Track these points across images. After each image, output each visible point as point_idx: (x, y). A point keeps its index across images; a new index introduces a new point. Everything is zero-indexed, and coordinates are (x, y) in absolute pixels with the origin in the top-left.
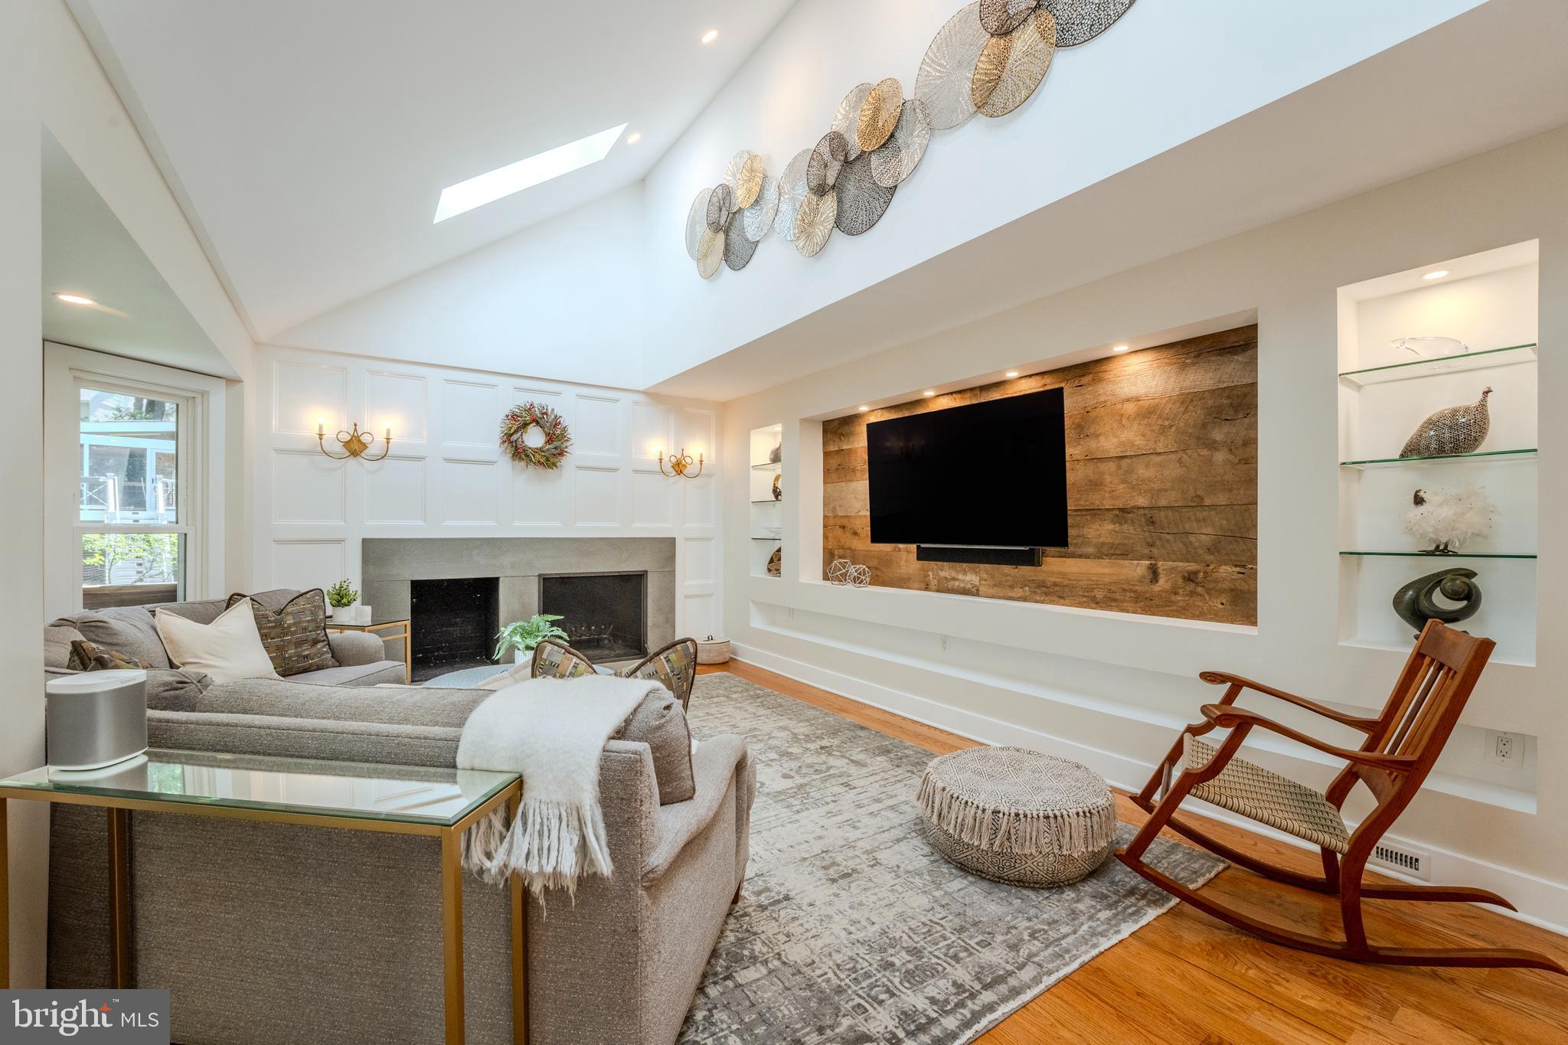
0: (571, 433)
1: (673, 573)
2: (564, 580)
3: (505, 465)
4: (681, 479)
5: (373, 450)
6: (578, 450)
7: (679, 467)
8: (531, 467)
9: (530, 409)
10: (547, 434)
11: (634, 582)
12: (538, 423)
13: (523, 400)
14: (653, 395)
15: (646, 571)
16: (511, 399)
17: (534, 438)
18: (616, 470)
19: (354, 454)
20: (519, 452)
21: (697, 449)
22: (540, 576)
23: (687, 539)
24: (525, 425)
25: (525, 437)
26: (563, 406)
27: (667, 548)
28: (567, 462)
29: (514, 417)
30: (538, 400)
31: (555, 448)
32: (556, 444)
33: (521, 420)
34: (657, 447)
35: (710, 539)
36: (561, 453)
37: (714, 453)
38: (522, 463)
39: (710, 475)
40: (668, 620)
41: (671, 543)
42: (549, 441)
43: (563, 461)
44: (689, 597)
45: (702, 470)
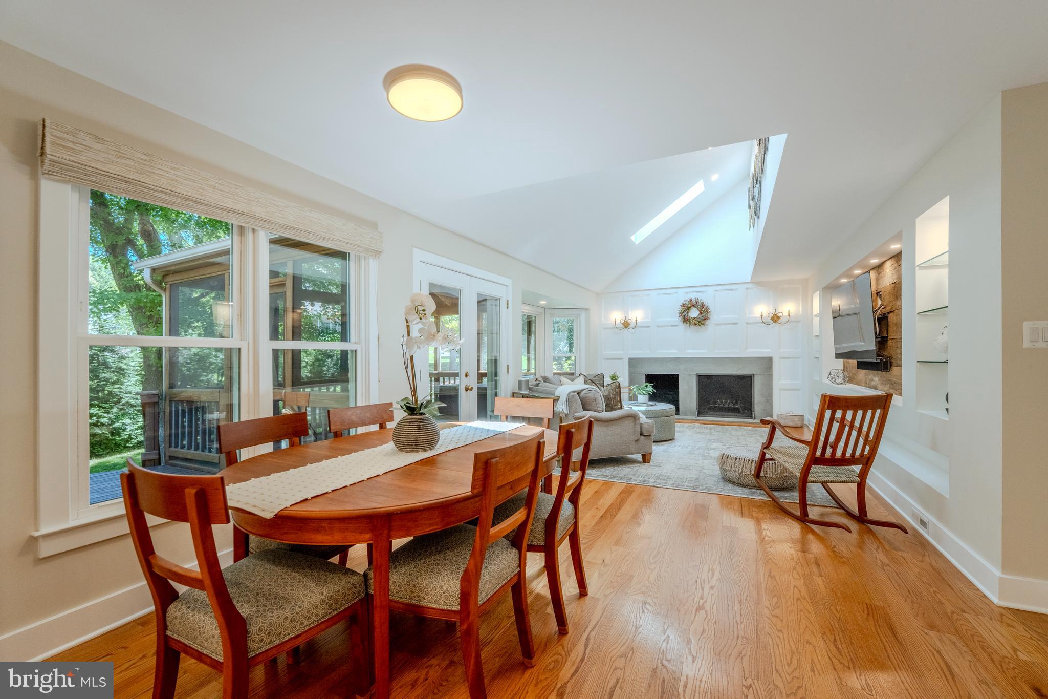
0: (711, 309)
1: (771, 376)
2: (709, 377)
3: (681, 327)
4: (776, 326)
5: (632, 325)
6: (715, 316)
7: (775, 318)
8: (692, 327)
9: (690, 302)
10: (699, 311)
11: (747, 380)
12: (694, 306)
13: (687, 297)
14: (758, 283)
15: (754, 375)
16: (683, 297)
17: (694, 313)
18: (737, 324)
19: (626, 327)
20: (686, 320)
21: (788, 308)
22: (696, 374)
23: (781, 357)
24: (689, 308)
25: (689, 314)
26: (706, 298)
27: (767, 363)
28: (710, 323)
29: (684, 305)
30: (694, 296)
31: (703, 317)
32: (703, 315)
33: (687, 307)
34: (762, 309)
35: (799, 358)
36: (706, 319)
37: (800, 309)
38: (688, 325)
39: (798, 322)
40: (767, 401)
41: (770, 360)
42: (701, 313)
43: (707, 322)
44: (783, 389)
45: (790, 319)
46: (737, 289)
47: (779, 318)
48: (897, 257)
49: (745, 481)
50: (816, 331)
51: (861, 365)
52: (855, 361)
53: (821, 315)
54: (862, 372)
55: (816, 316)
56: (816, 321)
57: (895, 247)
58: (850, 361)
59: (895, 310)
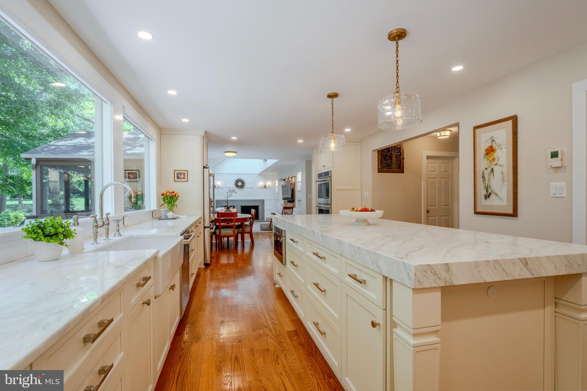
0: (245, 182)
1: (264, 206)
2: (245, 206)
3: (236, 188)
4: (266, 189)
5: (217, 187)
6: (247, 185)
7: (265, 187)
8: (239, 188)
9: (239, 179)
11: (257, 207)
12: (240, 181)
14: (260, 174)
15: (259, 205)
16: (236, 178)
17: (240, 184)
18: (254, 188)
20: (237, 186)
21: (269, 183)
22: (241, 206)
23: (267, 200)
24: (238, 182)
25: (238, 184)
26: (244, 178)
27: (263, 201)
29: (236, 181)
30: (240, 177)
33: (237, 181)
34: (261, 184)
35: (272, 200)
36: (244, 186)
37: (272, 184)
38: (238, 188)
39: (271, 188)
40: (263, 214)
41: (264, 200)
42: (242, 184)
43: (244, 187)
44: (267, 210)
45: (269, 187)
46: (253, 176)
47: (266, 187)
48: (295, 176)
49: (267, 229)
50: (277, 191)
51: (288, 202)
52: (287, 201)
53: (278, 187)
54: (288, 203)
55: (277, 187)
56: (277, 188)
57: (294, 175)
58: (286, 200)
59: (294, 189)
